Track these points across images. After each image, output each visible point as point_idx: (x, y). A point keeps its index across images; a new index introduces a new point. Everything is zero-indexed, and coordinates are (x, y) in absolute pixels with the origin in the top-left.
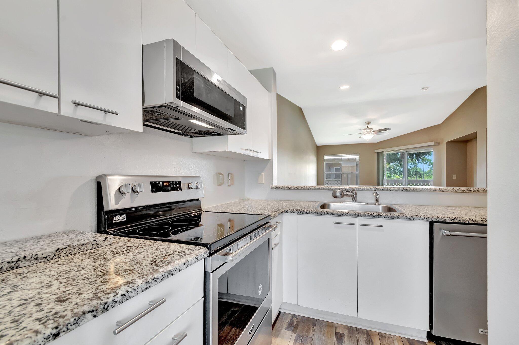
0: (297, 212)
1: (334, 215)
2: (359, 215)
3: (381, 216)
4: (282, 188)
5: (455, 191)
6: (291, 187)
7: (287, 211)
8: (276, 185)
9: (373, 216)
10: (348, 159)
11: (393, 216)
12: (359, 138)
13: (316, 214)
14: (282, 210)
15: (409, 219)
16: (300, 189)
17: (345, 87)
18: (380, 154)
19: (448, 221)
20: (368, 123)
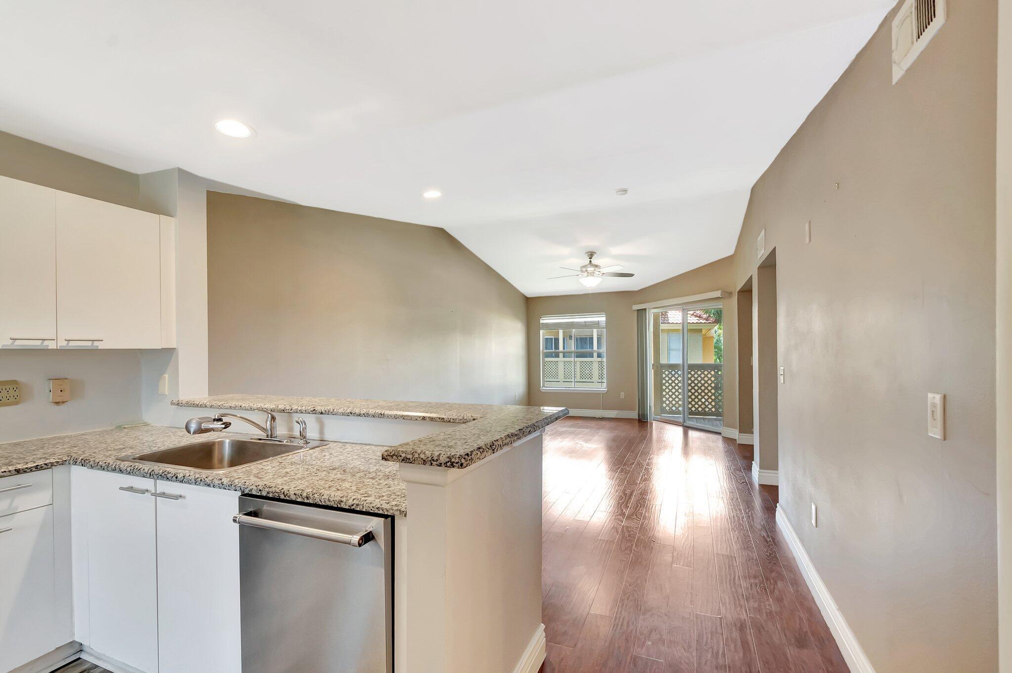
1: (122, 472)
2: (152, 474)
3: (177, 477)
4: (186, 405)
5: (421, 418)
9: (168, 478)
10: (585, 322)
11: (191, 479)
15: (209, 485)
18: (641, 313)
19: (254, 493)
20: (591, 255)
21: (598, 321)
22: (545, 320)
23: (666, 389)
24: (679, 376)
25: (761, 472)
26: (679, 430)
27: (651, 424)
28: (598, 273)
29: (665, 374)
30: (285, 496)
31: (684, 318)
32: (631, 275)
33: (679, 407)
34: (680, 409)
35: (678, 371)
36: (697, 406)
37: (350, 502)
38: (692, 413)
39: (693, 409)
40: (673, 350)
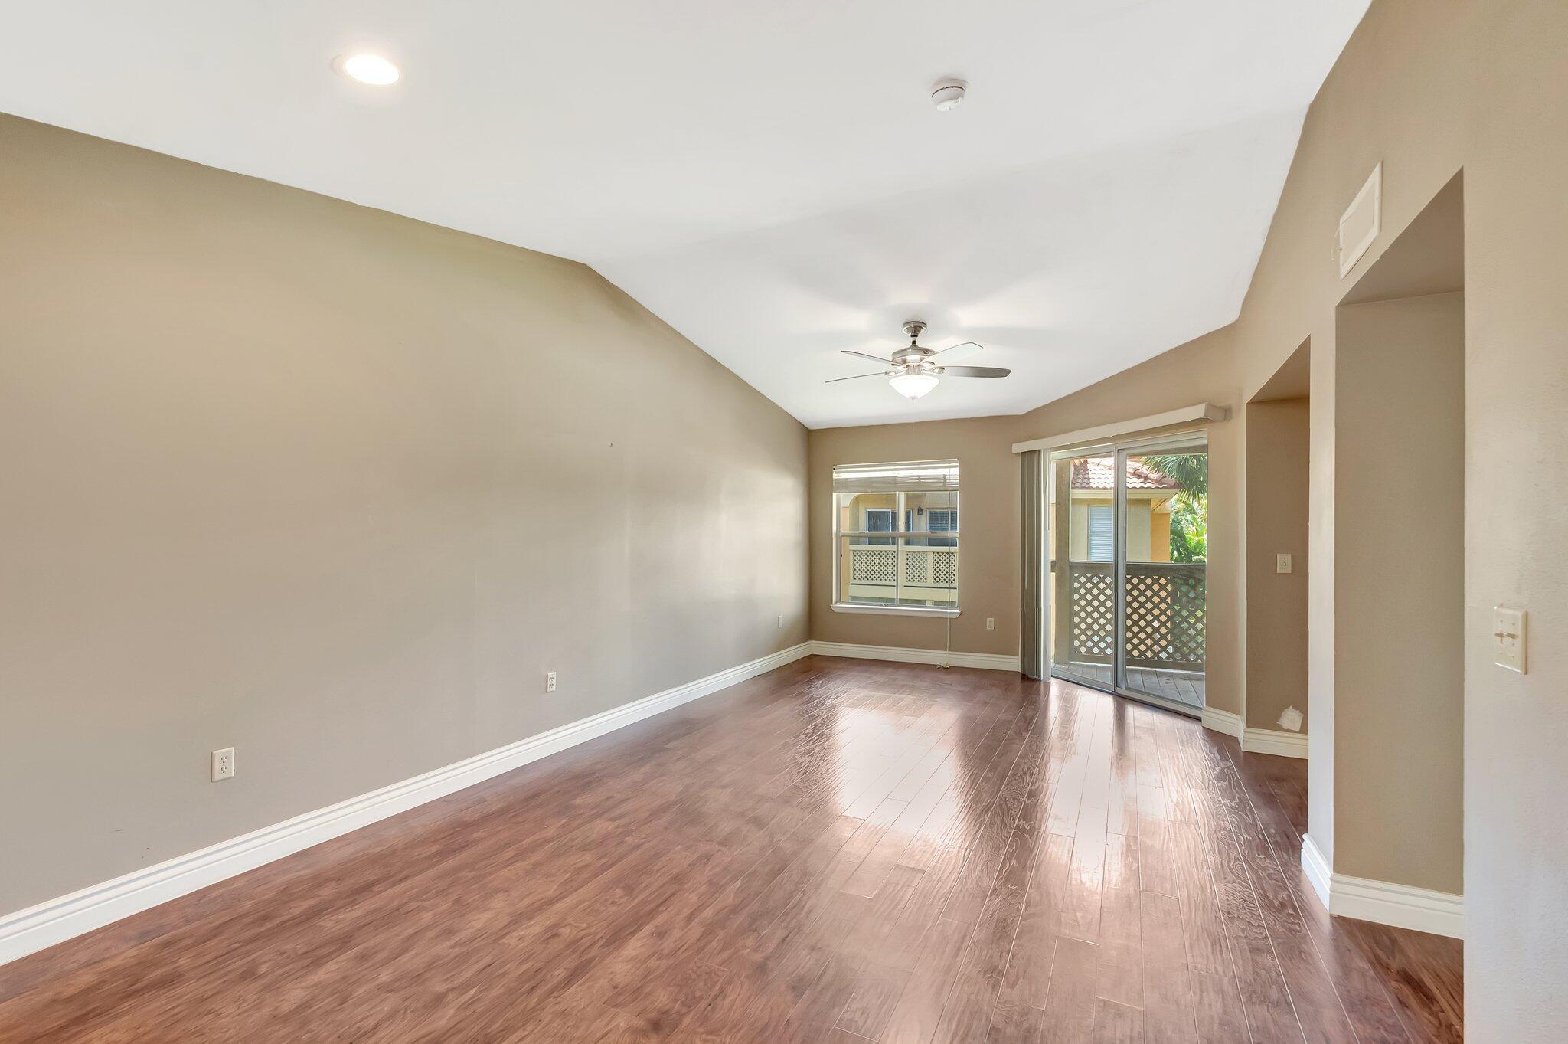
10: (919, 478)
18: (1031, 459)
20: (916, 328)
21: (945, 476)
22: (842, 474)
23: (1080, 611)
24: (1108, 586)
25: (1338, 882)
26: (1108, 702)
27: (1048, 685)
28: (928, 366)
29: (1079, 582)
31: (1119, 472)
32: (1004, 373)
33: (1105, 648)
34: (1109, 651)
35: (1105, 577)
36: (1143, 648)
38: (1132, 661)
39: (1136, 653)
40: (1098, 535)
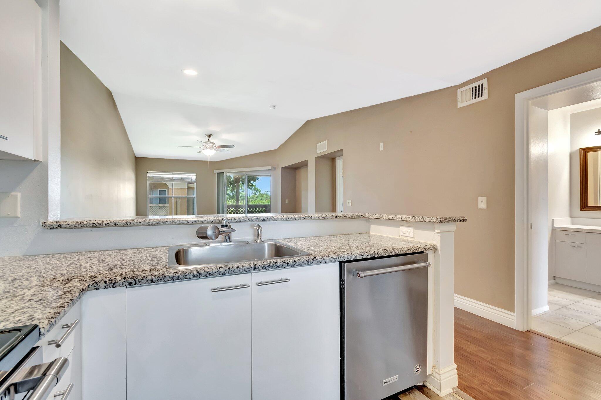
0: (126, 283)
1: (212, 275)
2: (257, 267)
3: (288, 264)
4: (77, 225)
6: (100, 222)
7: (95, 285)
8: (59, 219)
9: (277, 267)
10: (182, 178)
11: (303, 261)
12: (198, 153)
13: (174, 280)
14: (81, 287)
16: (124, 226)
17: (190, 72)
18: (220, 174)
19: (358, 258)
20: (210, 136)
21: (191, 178)
22: (150, 175)
30: (378, 255)
37: (413, 249)
